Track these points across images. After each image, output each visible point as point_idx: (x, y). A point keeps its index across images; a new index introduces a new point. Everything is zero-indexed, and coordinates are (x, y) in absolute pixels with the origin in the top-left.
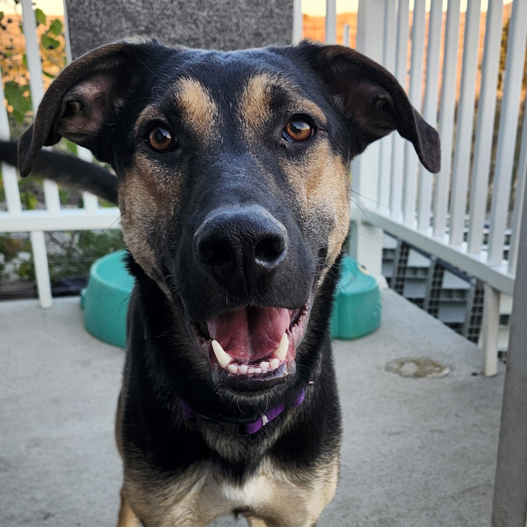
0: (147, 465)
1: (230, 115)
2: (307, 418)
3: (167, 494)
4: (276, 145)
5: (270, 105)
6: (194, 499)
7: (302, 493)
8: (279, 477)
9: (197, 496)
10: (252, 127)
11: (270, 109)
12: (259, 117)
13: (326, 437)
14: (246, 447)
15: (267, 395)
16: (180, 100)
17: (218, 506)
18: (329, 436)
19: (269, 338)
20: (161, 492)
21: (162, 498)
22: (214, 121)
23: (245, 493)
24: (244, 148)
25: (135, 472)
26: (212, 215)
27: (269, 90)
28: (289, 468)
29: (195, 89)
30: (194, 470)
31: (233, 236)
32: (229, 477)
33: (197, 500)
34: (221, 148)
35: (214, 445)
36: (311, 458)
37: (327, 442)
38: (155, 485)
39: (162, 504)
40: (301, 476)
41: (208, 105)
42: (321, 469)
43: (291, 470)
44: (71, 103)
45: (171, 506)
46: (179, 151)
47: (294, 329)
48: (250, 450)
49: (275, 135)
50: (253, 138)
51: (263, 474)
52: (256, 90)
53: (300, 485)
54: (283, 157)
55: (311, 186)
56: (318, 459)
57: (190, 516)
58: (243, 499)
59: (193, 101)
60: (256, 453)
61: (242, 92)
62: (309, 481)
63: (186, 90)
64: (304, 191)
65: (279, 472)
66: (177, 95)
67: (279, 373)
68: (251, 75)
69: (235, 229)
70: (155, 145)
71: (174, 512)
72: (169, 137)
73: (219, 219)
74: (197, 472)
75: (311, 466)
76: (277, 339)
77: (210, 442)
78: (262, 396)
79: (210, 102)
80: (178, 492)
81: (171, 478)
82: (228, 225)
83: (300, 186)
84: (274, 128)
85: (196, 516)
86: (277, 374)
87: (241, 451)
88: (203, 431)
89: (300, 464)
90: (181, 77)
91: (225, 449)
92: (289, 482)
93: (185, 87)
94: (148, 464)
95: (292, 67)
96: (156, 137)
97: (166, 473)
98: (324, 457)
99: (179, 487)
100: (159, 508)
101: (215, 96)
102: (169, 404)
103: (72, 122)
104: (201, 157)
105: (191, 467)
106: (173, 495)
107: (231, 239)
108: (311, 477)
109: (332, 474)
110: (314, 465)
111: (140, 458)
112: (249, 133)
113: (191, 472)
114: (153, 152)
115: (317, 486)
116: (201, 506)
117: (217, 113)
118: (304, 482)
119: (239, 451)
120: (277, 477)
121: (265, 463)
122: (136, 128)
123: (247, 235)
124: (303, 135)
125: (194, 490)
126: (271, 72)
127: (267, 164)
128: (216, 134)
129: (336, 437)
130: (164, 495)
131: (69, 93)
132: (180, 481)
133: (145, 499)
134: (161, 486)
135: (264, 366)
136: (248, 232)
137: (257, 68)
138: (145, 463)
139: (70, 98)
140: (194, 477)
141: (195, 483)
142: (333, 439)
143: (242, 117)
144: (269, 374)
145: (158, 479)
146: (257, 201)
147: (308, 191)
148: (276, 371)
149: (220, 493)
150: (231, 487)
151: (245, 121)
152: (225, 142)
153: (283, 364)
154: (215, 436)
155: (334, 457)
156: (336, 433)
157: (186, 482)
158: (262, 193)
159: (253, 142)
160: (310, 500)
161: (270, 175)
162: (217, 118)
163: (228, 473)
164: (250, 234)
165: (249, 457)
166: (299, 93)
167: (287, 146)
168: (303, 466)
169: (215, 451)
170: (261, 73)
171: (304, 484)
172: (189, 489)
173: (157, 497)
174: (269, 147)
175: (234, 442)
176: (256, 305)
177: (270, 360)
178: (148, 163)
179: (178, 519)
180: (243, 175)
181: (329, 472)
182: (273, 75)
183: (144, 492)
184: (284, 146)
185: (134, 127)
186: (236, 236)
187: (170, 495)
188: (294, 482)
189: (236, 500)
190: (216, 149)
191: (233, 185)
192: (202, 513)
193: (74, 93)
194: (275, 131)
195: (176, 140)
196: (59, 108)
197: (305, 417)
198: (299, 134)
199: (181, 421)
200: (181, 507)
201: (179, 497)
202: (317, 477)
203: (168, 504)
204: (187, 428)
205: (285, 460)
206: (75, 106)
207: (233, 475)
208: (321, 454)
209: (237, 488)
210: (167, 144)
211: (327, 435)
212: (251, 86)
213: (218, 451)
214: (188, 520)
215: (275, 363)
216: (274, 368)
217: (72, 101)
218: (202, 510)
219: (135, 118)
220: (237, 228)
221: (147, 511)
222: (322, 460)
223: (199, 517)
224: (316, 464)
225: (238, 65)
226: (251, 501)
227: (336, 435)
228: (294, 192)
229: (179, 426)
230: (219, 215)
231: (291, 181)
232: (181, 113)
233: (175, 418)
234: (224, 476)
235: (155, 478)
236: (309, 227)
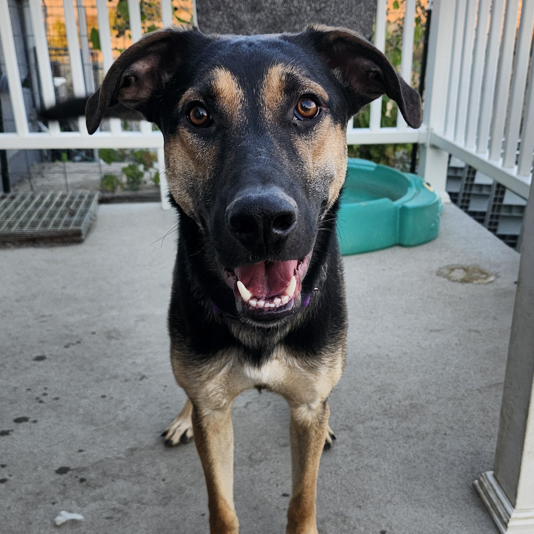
0: (186, 348)
1: (254, 100)
2: (315, 316)
3: (201, 372)
4: (289, 124)
5: (284, 91)
6: (224, 377)
7: (311, 377)
8: (290, 362)
9: (226, 375)
10: (271, 110)
11: (285, 93)
12: (277, 101)
13: (332, 331)
14: (263, 338)
15: (279, 324)
16: (215, 87)
17: (243, 383)
18: (334, 330)
19: (281, 278)
20: (196, 370)
21: (197, 375)
22: (241, 105)
23: (262, 374)
24: (264, 129)
25: (177, 352)
26: (241, 195)
27: (284, 78)
28: (300, 356)
29: (226, 78)
30: (223, 354)
31: (256, 214)
32: (249, 360)
33: (227, 378)
34: (247, 129)
35: (238, 335)
36: (318, 348)
37: (332, 335)
38: (191, 364)
39: (197, 379)
40: (310, 362)
41: (236, 91)
42: (327, 357)
43: (301, 357)
44: (128, 78)
45: (205, 381)
46: (213, 128)
47: (300, 266)
48: (266, 340)
49: (288, 116)
50: (271, 119)
51: (277, 358)
52: (273, 78)
53: (309, 370)
54: (295, 133)
55: (316, 154)
56: (324, 349)
57: (221, 390)
58: (261, 378)
59: (225, 89)
60: (271, 342)
61: (263, 80)
62: (317, 367)
63: (220, 78)
64: (310, 160)
65: (291, 358)
66: (213, 83)
67: (288, 307)
68: (270, 65)
69: (258, 209)
70: (195, 121)
71: (208, 387)
72: (205, 114)
73: (246, 200)
74: (225, 356)
75: (319, 355)
76: (288, 279)
77: (235, 334)
78: (275, 324)
79: (238, 89)
80: (210, 371)
81: (204, 360)
82: (252, 206)
83: (308, 156)
84: (287, 110)
85: (226, 390)
86: (287, 307)
87: (259, 340)
88: (229, 324)
89: (309, 353)
90: (215, 67)
91: (246, 339)
92: (299, 367)
93: (219, 76)
94: (187, 346)
95: (303, 54)
96: (195, 115)
97: (201, 355)
98: (329, 348)
99: (210, 367)
100: (196, 382)
101: (242, 83)
102: (202, 302)
103: (128, 91)
104: (231, 135)
105: (220, 352)
106: (205, 373)
107: (255, 217)
108: (318, 364)
109: (337, 362)
110: (321, 354)
111: (181, 341)
112: (268, 116)
113: (220, 356)
114: (193, 127)
115: (323, 371)
116: (230, 382)
117: (244, 98)
118: (312, 368)
119: (257, 341)
120: (289, 362)
121: (279, 350)
122: (180, 106)
123: (267, 214)
124: (310, 113)
125: (224, 371)
126: (285, 62)
127: (282, 142)
128: (242, 116)
129: (341, 331)
130: (199, 373)
131: (127, 70)
132: (211, 362)
133: (185, 374)
134: (197, 365)
135: (277, 302)
136: (267, 211)
137: (274, 59)
138: (185, 346)
139: (127, 74)
140: (223, 360)
141: (224, 366)
142: (338, 332)
143: (263, 102)
144: (281, 308)
145: (194, 359)
146: (275, 183)
147: (314, 158)
148: (286, 306)
149: (243, 373)
150: (251, 368)
151: (265, 105)
152: (249, 124)
153: (291, 300)
154: (238, 329)
155: (339, 348)
156: (341, 328)
157: (216, 365)
158: (278, 173)
159: (271, 124)
160: (318, 382)
161: (284, 152)
162: (244, 102)
163: (249, 357)
164: (269, 213)
165: (265, 346)
166: (308, 77)
167: (299, 125)
168: (312, 354)
169: (239, 340)
170: (277, 64)
171: (312, 369)
172: (220, 370)
173: (194, 374)
174: (284, 127)
175: (253, 334)
176: (273, 261)
177: (282, 297)
178: (189, 135)
179: (211, 392)
180: (264, 157)
181: (334, 360)
182: (287, 64)
183: (184, 368)
184: (296, 125)
185: (178, 105)
186: (258, 214)
187: (203, 373)
188: (304, 367)
189: (256, 378)
190: (242, 129)
191: (256, 168)
192: (231, 388)
193: (130, 70)
194: (288, 112)
195: (211, 118)
196: (119, 82)
197: (313, 316)
198: (307, 112)
199: (211, 316)
200: (214, 383)
201: (211, 374)
202: (323, 364)
203: (203, 380)
204: (216, 321)
205: (297, 350)
206: (131, 79)
207: (252, 359)
208: (327, 344)
209: (256, 369)
210: (204, 119)
211: (333, 329)
212: (270, 74)
213: (241, 340)
214: (220, 394)
215: (285, 299)
216: (284, 304)
217: (129, 76)
218: (230, 386)
219: (180, 99)
220: (260, 209)
221: (187, 383)
222: (328, 350)
223: (228, 391)
224: (322, 353)
225: (259, 56)
226: (267, 380)
227: (341, 329)
228: (302, 162)
229: (210, 320)
230: (246, 197)
231: (300, 153)
232: (216, 97)
233: (207, 313)
234: (245, 359)
235: (191, 359)
236: (314, 187)
